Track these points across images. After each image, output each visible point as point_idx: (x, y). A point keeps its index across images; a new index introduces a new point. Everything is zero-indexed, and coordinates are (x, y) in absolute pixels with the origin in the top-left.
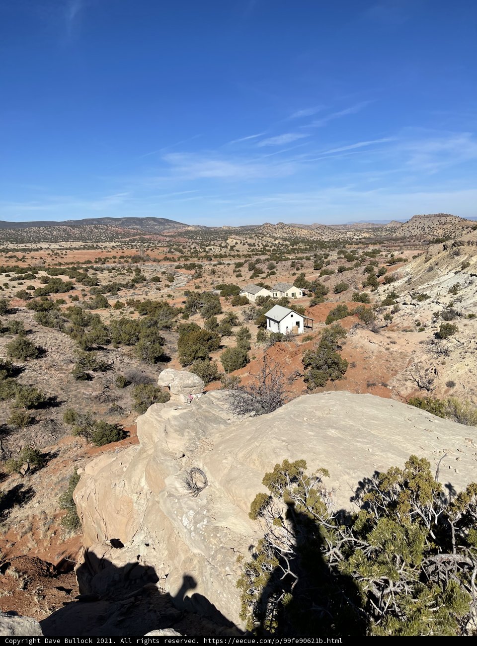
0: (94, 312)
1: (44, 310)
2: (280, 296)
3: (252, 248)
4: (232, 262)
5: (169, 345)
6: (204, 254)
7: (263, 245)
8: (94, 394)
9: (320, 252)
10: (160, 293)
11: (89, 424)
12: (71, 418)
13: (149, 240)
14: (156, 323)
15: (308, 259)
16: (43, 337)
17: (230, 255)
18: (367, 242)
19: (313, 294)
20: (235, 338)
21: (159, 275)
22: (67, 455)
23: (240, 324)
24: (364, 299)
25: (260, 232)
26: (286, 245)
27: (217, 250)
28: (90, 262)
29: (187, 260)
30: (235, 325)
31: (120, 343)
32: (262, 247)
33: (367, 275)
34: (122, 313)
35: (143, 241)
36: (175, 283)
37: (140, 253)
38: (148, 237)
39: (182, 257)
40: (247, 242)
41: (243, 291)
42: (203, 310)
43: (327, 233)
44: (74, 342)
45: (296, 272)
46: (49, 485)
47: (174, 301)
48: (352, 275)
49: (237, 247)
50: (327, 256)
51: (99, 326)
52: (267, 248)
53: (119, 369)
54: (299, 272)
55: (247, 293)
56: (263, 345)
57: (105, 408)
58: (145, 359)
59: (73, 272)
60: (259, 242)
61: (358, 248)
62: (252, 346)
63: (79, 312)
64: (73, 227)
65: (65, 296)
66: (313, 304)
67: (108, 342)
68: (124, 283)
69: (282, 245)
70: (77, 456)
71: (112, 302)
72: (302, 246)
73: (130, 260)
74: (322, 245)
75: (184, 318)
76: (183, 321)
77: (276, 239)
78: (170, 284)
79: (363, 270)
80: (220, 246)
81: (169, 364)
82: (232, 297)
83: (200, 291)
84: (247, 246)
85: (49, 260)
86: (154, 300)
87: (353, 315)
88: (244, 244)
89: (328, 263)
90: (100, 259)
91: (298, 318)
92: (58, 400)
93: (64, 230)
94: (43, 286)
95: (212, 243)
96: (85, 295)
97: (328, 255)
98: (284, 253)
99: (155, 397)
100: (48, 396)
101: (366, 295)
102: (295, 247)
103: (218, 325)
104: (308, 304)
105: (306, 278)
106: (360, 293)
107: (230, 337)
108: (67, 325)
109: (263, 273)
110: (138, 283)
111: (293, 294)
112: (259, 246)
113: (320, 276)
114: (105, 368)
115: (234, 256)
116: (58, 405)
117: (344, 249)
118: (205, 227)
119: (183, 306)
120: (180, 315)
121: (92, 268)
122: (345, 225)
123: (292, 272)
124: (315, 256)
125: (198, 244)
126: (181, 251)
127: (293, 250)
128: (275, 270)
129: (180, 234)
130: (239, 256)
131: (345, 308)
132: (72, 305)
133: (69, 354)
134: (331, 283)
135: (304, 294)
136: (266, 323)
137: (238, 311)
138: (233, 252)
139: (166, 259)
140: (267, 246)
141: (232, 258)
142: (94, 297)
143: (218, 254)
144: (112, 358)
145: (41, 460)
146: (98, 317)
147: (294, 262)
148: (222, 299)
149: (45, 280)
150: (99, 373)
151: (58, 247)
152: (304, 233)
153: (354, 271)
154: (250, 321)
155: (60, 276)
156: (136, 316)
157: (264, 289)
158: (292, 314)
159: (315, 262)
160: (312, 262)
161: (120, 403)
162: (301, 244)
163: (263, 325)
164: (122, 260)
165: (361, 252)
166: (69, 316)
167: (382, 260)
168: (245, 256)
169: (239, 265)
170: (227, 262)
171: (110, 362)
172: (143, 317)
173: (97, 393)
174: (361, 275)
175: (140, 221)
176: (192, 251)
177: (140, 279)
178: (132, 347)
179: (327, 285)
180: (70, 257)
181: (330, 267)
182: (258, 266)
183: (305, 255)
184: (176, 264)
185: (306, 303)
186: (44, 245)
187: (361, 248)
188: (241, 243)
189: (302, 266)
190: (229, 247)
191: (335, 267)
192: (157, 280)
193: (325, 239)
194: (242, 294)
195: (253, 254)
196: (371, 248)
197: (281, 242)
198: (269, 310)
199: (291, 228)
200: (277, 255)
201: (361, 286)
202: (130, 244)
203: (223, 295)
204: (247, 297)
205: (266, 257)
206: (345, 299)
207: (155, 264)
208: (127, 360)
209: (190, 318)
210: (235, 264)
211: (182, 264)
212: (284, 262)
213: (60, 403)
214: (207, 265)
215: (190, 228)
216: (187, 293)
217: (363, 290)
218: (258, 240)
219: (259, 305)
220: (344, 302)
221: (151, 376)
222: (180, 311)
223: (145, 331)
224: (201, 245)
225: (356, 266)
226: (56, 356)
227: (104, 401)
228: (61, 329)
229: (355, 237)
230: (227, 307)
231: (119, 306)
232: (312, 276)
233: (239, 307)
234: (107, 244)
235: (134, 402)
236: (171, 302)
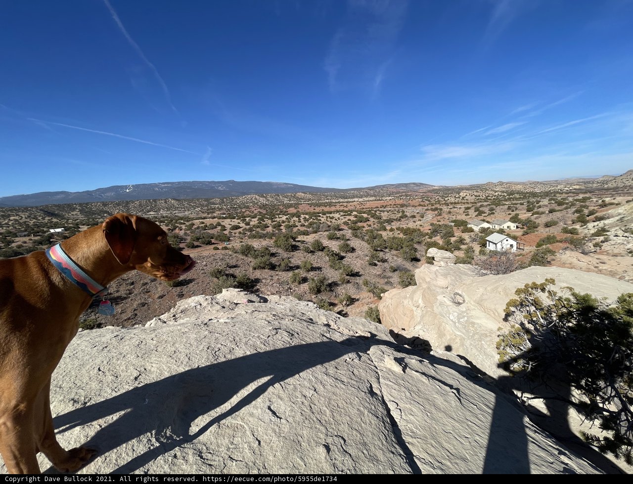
0: (379, 232)
1: (355, 229)
2: (497, 227)
3: (478, 198)
4: (463, 206)
5: (420, 253)
6: (444, 202)
8: (378, 273)
9: (532, 200)
10: (415, 224)
11: (375, 287)
12: (366, 283)
13: (410, 195)
14: (413, 240)
15: (522, 204)
16: (355, 243)
17: (461, 203)
18: (577, 192)
19: (525, 227)
20: (463, 252)
21: (415, 214)
22: (363, 301)
23: (466, 244)
24: (573, 232)
25: (484, 188)
26: (504, 196)
27: (452, 200)
28: (377, 207)
29: (432, 205)
30: (464, 244)
31: (392, 249)
32: (485, 197)
33: (577, 215)
34: (393, 234)
35: (407, 196)
36: (424, 218)
37: (405, 203)
38: (410, 193)
39: (430, 204)
40: (474, 194)
41: (470, 224)
42: (442, 234)
43: (539, 187)
44: (369, 246)
45: (511, 213)
46: (355, 313)
47: (424, 229)
48: (561, 215)
49: (467, 198)
50: (538, 202)
51: (381, 239)
52: (489, 198)
53: (391, 263)
54: (515, 213)
55: (473, 225)
56: (484, 258)
57: (383, 281)
58: (405, 258)
59: (369, 213)
61: (568, 196)
62: (475, 257)
63: (372, 231)
64: (370, 190)
65: (365, 224)
66: (526, 233)
67: (386, 248)
68: (395, 218)
69: (501, 196)
70: (368, 302)
71: (388, 228)
72: (517, 196)
73: (399, 206)
74: (534, 195)
75: (429, 238)
76: (429, 240)
77: (496, 192)
78: (422, 219)
79: (572, 211)
80: (455, 197)
81: (419, 263)
82: (462, 227)
83: (440, 223)
84: (474, 197)
85: (358, 207)
86: (412, 227)
87: (561, 242)
88: (472, 196)
89: (540, 207)
90: (383, 206)
91: (511, 242)
92: (360, 274)
93: (366, 192)
94: (355, 219)
95: (450, 195)
96: (374, 224)
97: (540, 201)
98: (502, 201)
99: (411, 279)
100: (355, 271)
101: (575, 229)
102: (511, 196)
103: (451, 243)
104: (521, 233)
105: (519, 217)
106: (569, 228)
107: (460, 251)
108: (366, 238)
109: (485, 213)
110: (403, 218)
111: (508, 227)
112: (483, 197)
113: (531, 216)
114: (384, 261)
115: (464, 203)
116: (360, 276)
117: (554, 197)
118: (445, 186)
119: (429, 231)
120: (427, 237)
121: (379, 210)
122: (555, 181)
123: (508, 213)
124: (528, 202)
125: (440, 196)
126: (429, 201)
127: (509, 199)
128: (494, 211)
129: (430, 191)
130: (468, 203)
131: (554, 237)
132: (368, 228)
133: (366, 252)
134: (543, 219)
135: (517, 227)
136: (486, 244)
137: (466, 236)
138: (464, 201)
139: (420, 205)
140: (488, 196)
141: (462, 204)
142: (379, 225)
143: (454, 202)
144: (388, 256)
145: (352, 301)
146: (381, 235)
147: (510, 206)
148: (455, 228)
149: (356, 216)
150: (381, 263)
151: (362, 200)
152: (519, 188)
153: (564, 212)
154: (474, 242)
155: (363, 214)
156: (401, 236)
157: (486, 223)
158: (507, 239)
159: (528, 206)
160: (525, 206)
161: (391, 280)
162: (515, 195)
163: (484, 245)
164: (395, 206)
165: (571, 199)
166: (367, 233)
167: (592, 204)
168: (472, 203)
169: (468, 208)
170: (459, 207)
171: (386, 258)
172: (405, 236)
173: (379, 273)
174: (571, 215)
175: (406, 185)
176: (436, 200)
177: (404, 216)
178: (398, 252)
179: (537, 221)
180: (368, 205)
181: (541, 210)
182: (481, 209)
183: (519, 202)
184: (426, 208)
185: (519, 233)
186: (356, 199)
187: (571, 196)
188: (470, 195)
189: (516, 209)
190: (461, 198)
191: (547, 210)
192: (414, 217)
193: (537, 190)
194: (469, 226)
195: (478, 202)
196: (581, 196)
197: (500, 194)
198: (489, 236)
199: (508, 185)
200: (497, 202)
201: (571, 222)
202: (399, 198)
203: (455, 226)
204: (473, 228)
205: (488, 203)
206: (555, 231)
207: (413, 208)
208: (395, 258)
209: (433, 238)
210: (465, 208)
211: (429, 208)
212: (501, 207)
213: (361, 275)
214: (445, 209)
215: (435, 188)
216: (432, 224)
217: (572, 226)
218: (482, 193)
219: (481, 233)
220: (553, 233)
221: (409, 268)
222: (427, 234)
223: (406, 243)
224: (442, 197)
225: (566, 208)
226: (360, 253)
227: (383, 278)
228: (363, 239)
229: (565, 189)
230: (458, 233)
231: (392, 230)
232: (524, 215)
233: (467, 233)
234: (387, 198)
235: (399, 280)
236: (422, 229)
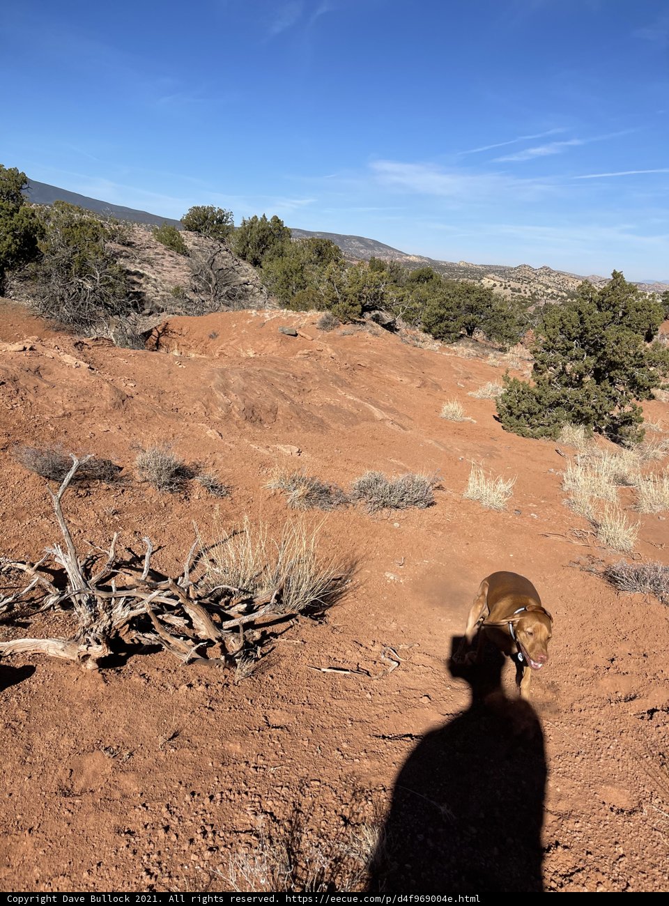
3: (517, 294)
7: (531, 292)
25: (524, 274)
26: (563, 297)
32: (530, 295)
40: (509, 286)
49: (495, 291)
60: (526, 287)
69: (558, 296)
77: (548, 287)
84: (509, 291)
88: (505, 288)
112: (526, 293)
140: (535, 294)
188: (501, 285)
197: (555, 292)
218: (524, 285)
